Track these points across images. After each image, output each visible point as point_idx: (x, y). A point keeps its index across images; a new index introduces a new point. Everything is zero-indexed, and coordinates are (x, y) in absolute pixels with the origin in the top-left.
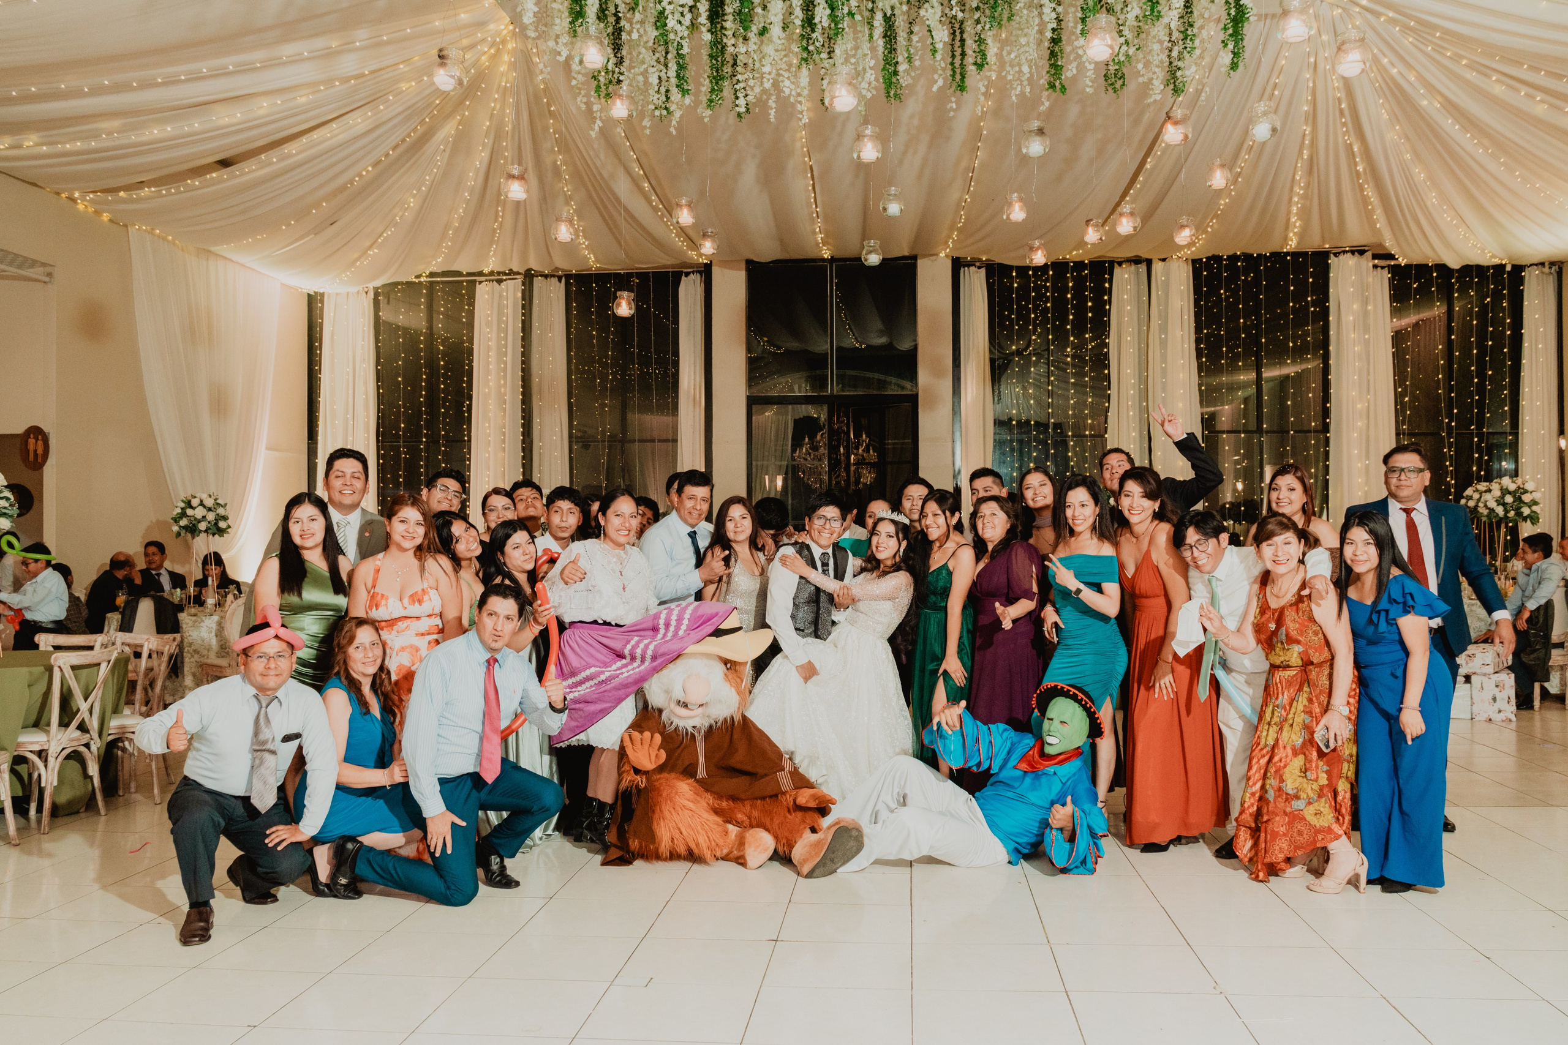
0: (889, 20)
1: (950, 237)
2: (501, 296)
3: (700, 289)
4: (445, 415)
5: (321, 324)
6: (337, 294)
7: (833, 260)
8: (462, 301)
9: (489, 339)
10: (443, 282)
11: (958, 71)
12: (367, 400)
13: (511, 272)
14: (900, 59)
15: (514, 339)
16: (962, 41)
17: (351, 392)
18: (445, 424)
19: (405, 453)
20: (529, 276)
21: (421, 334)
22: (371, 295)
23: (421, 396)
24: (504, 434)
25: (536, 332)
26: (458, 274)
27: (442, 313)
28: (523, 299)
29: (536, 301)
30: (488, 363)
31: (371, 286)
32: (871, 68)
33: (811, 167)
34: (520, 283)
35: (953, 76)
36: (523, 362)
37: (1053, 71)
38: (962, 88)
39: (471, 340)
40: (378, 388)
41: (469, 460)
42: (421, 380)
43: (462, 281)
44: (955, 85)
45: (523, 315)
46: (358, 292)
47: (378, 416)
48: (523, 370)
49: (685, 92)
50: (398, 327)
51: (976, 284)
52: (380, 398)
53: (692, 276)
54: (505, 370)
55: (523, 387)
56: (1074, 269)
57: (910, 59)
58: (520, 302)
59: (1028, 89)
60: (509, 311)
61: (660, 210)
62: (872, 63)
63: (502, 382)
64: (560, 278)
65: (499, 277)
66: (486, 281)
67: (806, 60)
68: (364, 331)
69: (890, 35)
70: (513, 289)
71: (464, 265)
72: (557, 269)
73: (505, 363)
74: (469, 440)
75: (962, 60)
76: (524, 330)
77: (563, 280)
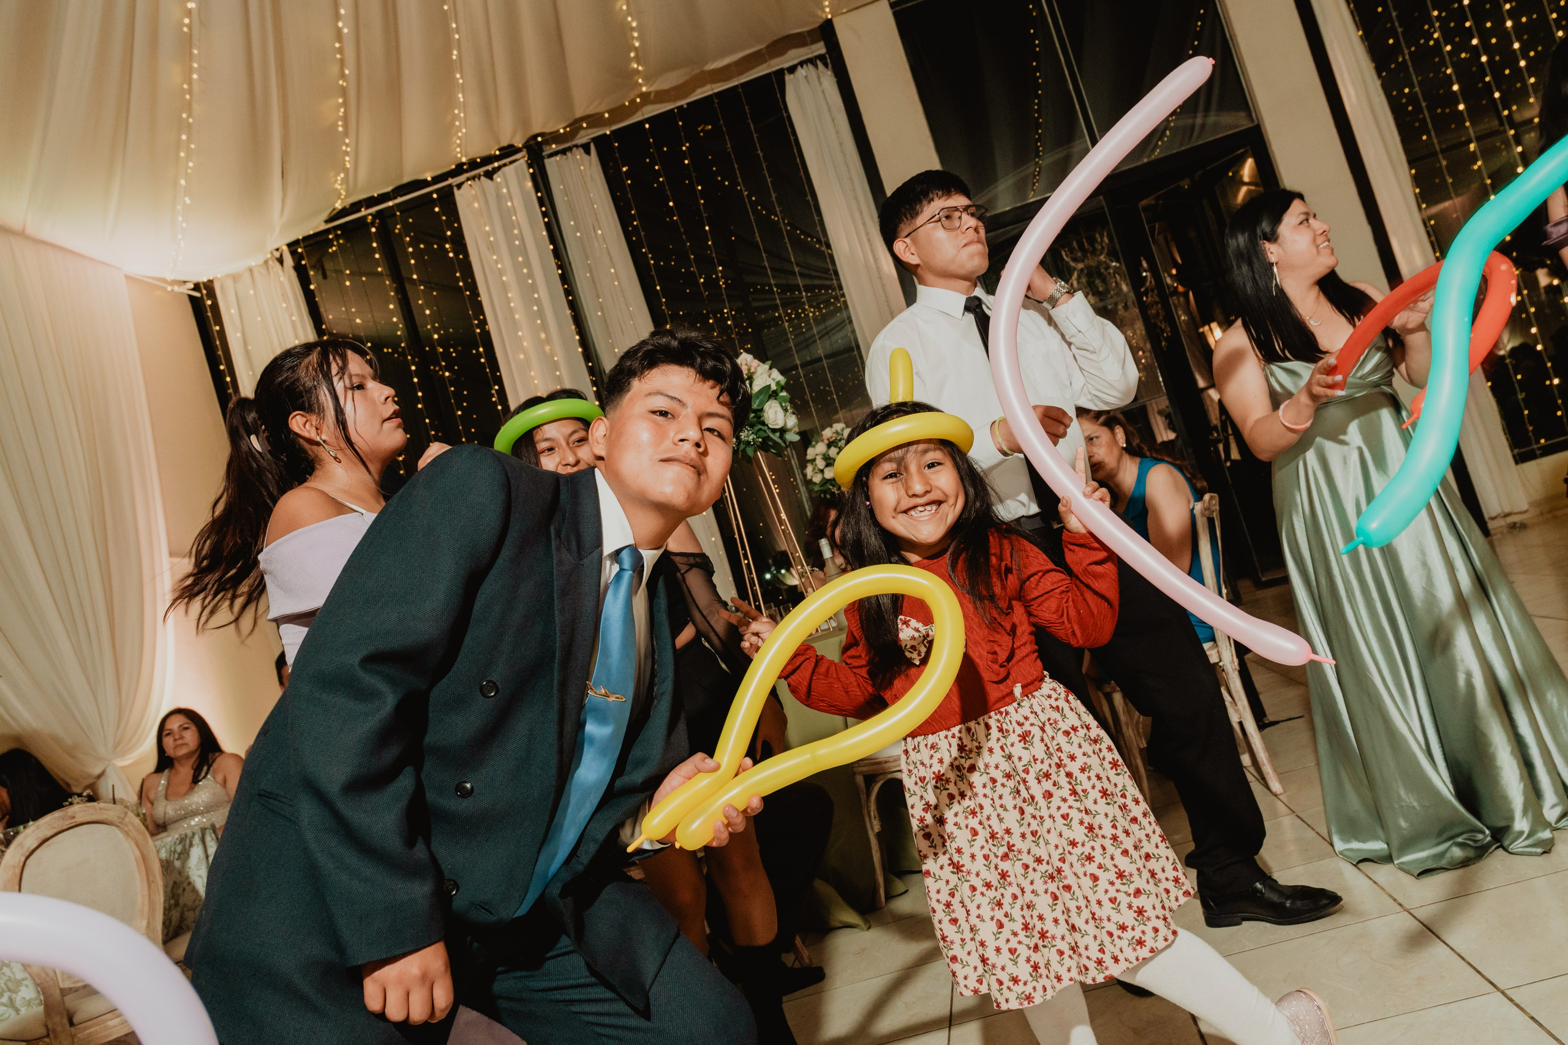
2: (499, 196)
5: (222, 333)
6: (235, 278)
9: (501, 273)
10: (399, 207)
13: (509, 151)
15: (541, 258)
20: (537, 152)
22: (289, 261)
26: (419, 183)
27: (413, 256)
28: (537, 189)
29: (557, 192)
30: (511, 313)
31: (283, 245)
34: (525, 166)
36: (568, 292)
42: (411, 375)
43: (431, 193)
45: (544, 214)
46: (266, 262)
48: (570, 305)
53: (805, 71)
54: (541, 314)
58: (533, 197)
60: (521, 216)
63: (543, 336)
64: (586, 148)
65: (487, 167)
66: (468, 179)
68: (293, 322)
70: (516, 179)
71: (421, 166)
72: (575, 120)
73: (538, 302)
76: (552, 239)
77: (592, 146)
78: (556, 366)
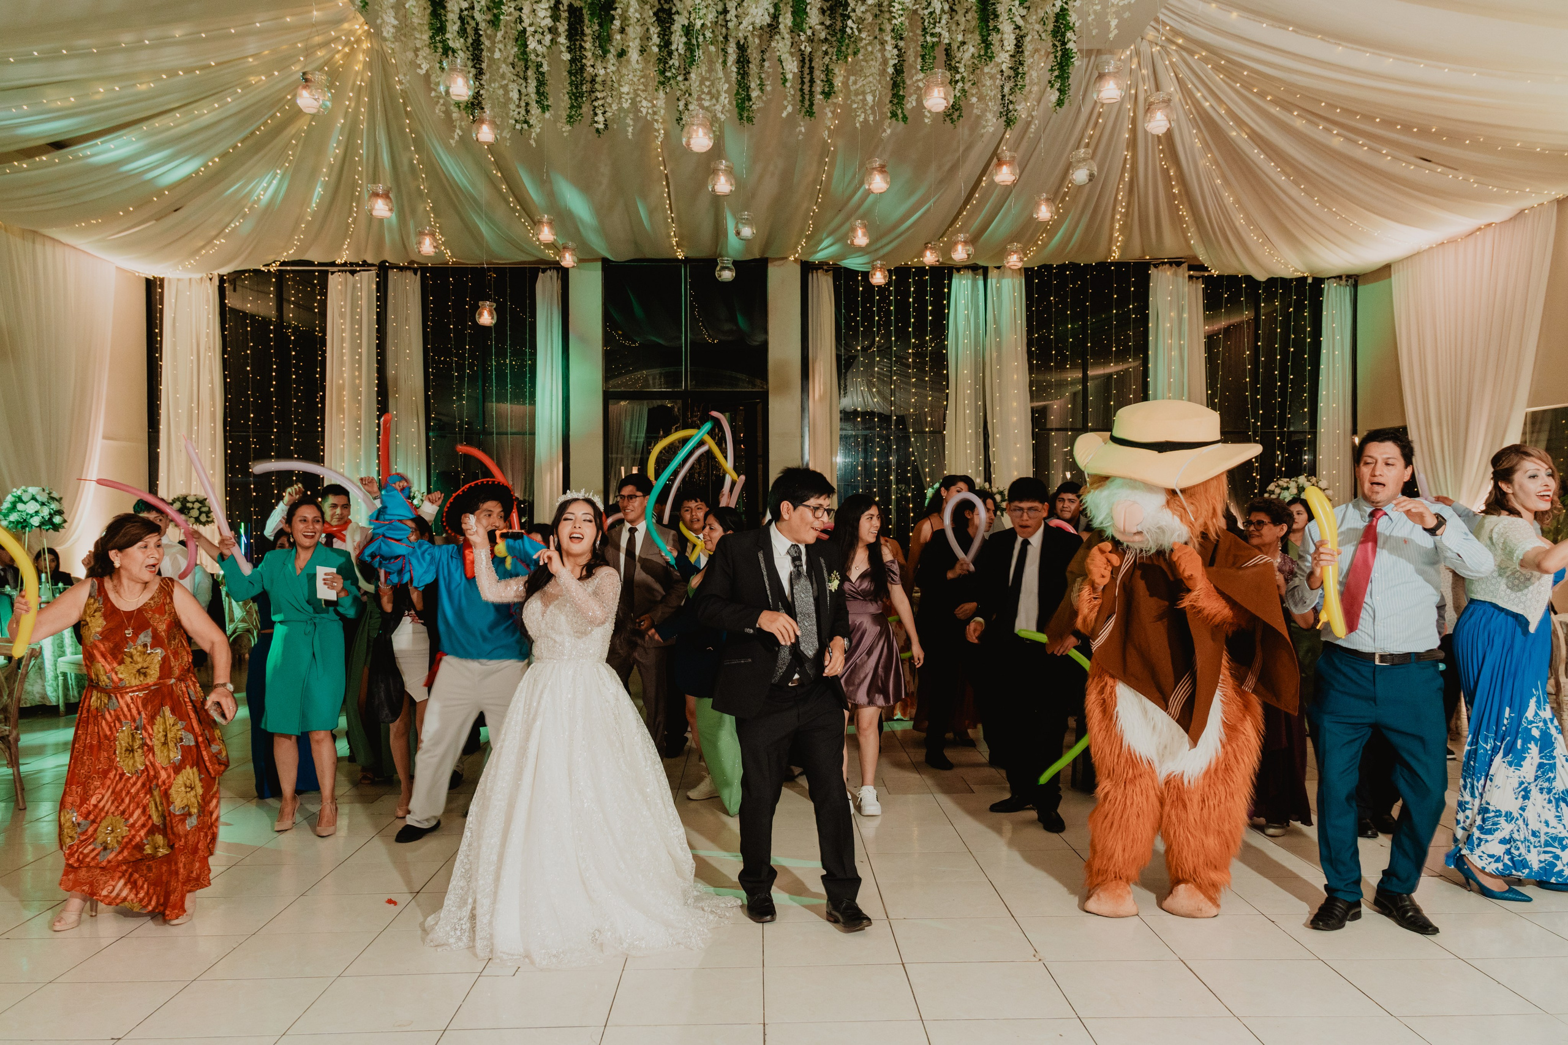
0: (742, 48)
1: (798, 243)
2: (354, 287)
3: (556, 286)
4: (297, 405)
5: (161, 310)
6: (179, 280)
7: (687, 260)
8: (313, 290)
9: (343, 331)
10: (293, 271)
11: (807, 97)
12: (212, 389)
13: (365, 263)
14: (753, 85)
15: (369, 331)
16: (811, 68)
17: (195, 381)
18: (297, 414)
19: (254, 443)
20: (383, 270)
21: (270, 322)
22: (216, 282)
23: (272, 386)
24: (359, 425)
25: (391, 325)
26: (311, 263)
27: (293, 303)
28: (378, 290)
29: (391, 294)
30: (342, 355)
31: (216, 273)
32: (726, 92)
33: (666, 175)
34: (375, 275)
35: (802, 101)
36: (378, 354)
37: (896, 101)
38: (810, 113)
39: (324, 330)
40: (225, 377)
41: (323, 450)
42: (272, 370)
43: (315, 271)
44: (804, 110)
45: (378, 307)
46: (202, 279)
47: (225, 407)
48: (378, 362)
49: (544, 108)
50: (245, 314)
51: (824, 288)
52: (227, 388)
53: (549, 273)
54: (360, 362)
55: (378, 379)
56: (915, 274)
57: (762, 87)
58: (375, 294)
59: (871, 118)
60: (364, 302)
61: (517, 211)
62: (726, 86)
63: (357, 374)
64: (415, 271)
65: (352, 268)
66: (339, 271)
67: (663, 83)
69: (743, 61)
70: (367, 281)
71: (315, 255)
72: (412, 262)
73: (360, 354)
74: (323, 431)
75: (811, 86)
76: (378, 322)
77: (419, 273)
78: (360, 394)
